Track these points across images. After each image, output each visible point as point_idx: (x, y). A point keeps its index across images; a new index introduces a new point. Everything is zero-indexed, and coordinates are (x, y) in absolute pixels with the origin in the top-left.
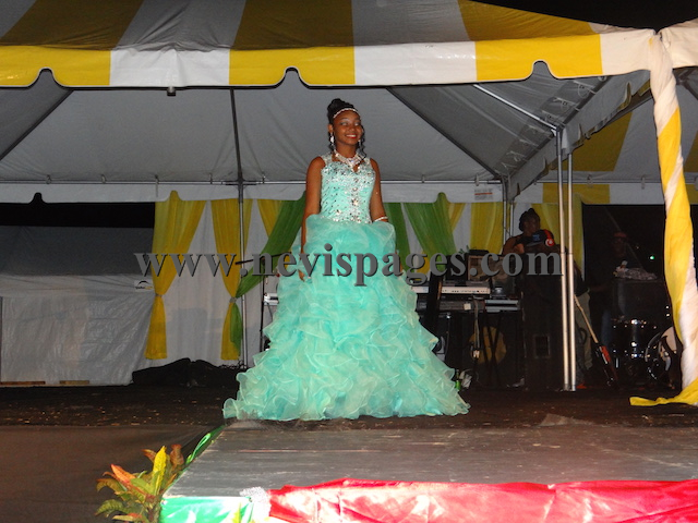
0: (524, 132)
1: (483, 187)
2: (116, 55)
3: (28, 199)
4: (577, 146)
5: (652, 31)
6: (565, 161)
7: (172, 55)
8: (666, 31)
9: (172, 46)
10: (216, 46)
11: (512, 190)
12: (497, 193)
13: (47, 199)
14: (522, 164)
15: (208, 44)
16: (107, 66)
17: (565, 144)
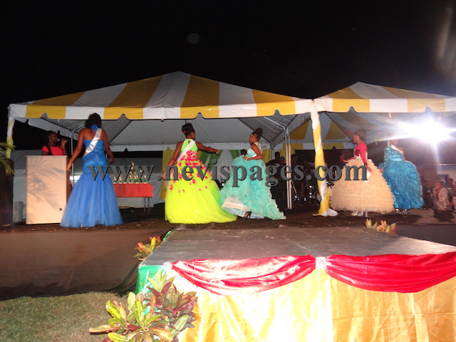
0: (275, 128)
1: (264, 145)
2: (145, 110)
3: (123, 150)
4: (291, 133)
5: (311, 100)
6: (287, 138)
7: (162, 109)
8: (315, 100)
9: (162, 106)
10: (176, 106)
11: (273, 146)
12: (268, 146)
13: (129, 150)
14: (275, 138)
15: (174, 105)
16: (142, 113)
17: (287, 133)
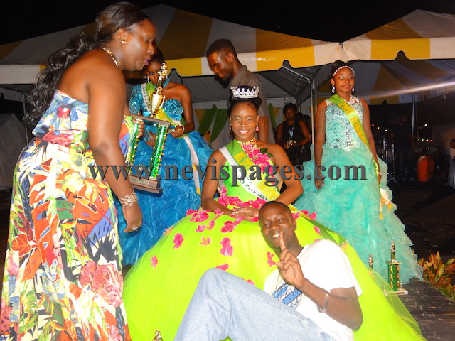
0: (298, 81)
5: (338, 43)
6: (314, 93)
8: (345, 43)
17: (313, 87)
